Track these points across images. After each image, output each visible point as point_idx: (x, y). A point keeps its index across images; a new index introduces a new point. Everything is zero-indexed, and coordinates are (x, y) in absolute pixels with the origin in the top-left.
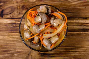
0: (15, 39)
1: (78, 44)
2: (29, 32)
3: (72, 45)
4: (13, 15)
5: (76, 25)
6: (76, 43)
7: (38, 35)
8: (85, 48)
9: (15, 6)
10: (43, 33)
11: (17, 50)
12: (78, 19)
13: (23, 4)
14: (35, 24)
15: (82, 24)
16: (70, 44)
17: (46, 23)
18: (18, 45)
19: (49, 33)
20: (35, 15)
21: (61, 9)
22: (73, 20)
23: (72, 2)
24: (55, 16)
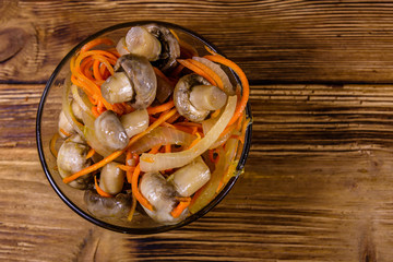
0: (26, 178)
1: (302, 200)
2: (79, 143)
3: (278, 203)
4: (16, 67)
5: (297, 115)
6: (291, 195)
7: (121, 161)
8: (334, 216)
9: (27, 28)
10: (141, 149)
11: (31, 227)
12: (302, 87)
13: (61, 19)
14: (104, 109)
15: (324, 110)
16: (267, 200)
17: (156, 103)
18: (37, 202)
19: (168, 148)
20: (106, 69)
21: (231, 43)
22: (282, 92)
23: (277, 13)
24: (197, 75)
